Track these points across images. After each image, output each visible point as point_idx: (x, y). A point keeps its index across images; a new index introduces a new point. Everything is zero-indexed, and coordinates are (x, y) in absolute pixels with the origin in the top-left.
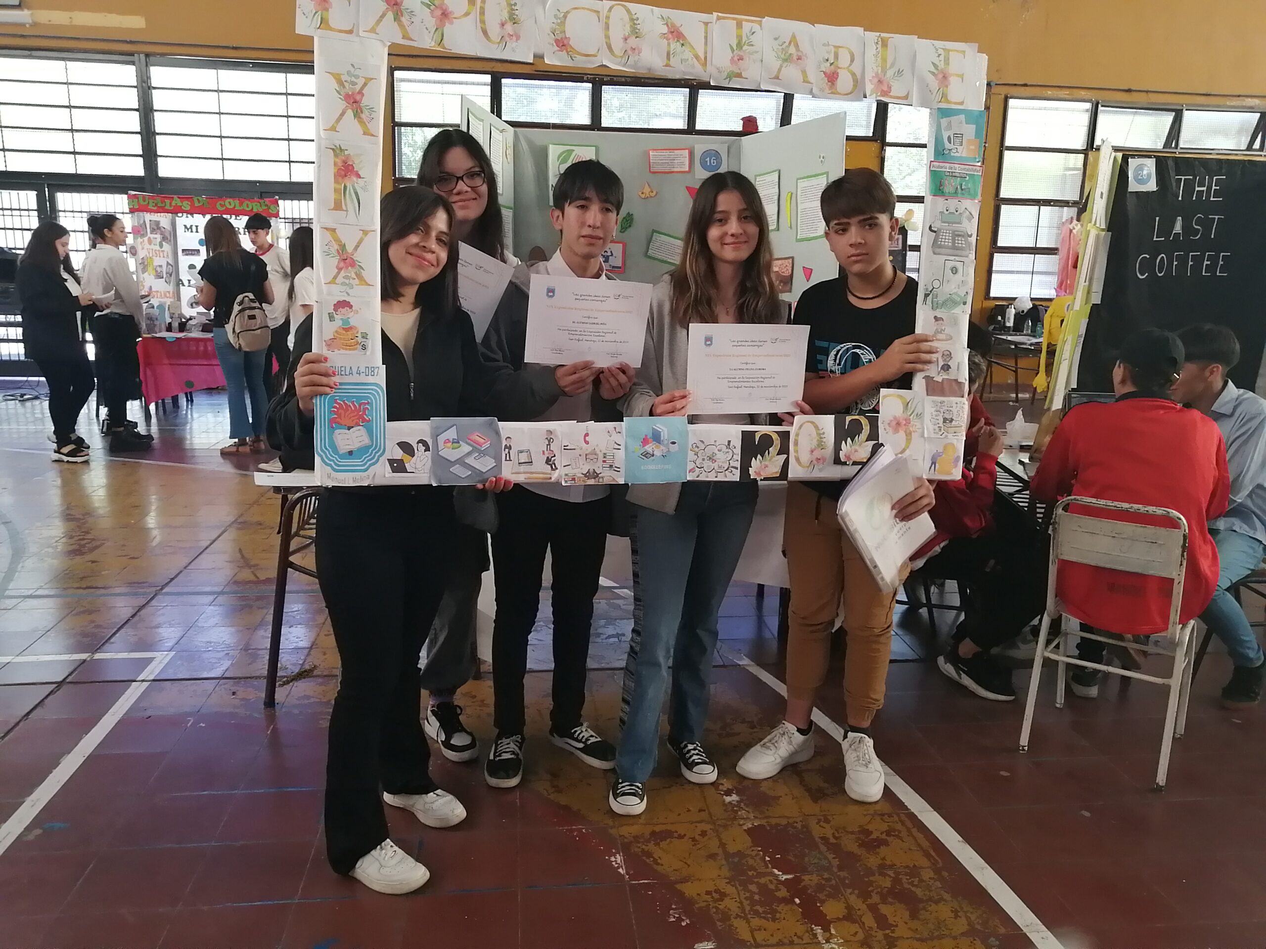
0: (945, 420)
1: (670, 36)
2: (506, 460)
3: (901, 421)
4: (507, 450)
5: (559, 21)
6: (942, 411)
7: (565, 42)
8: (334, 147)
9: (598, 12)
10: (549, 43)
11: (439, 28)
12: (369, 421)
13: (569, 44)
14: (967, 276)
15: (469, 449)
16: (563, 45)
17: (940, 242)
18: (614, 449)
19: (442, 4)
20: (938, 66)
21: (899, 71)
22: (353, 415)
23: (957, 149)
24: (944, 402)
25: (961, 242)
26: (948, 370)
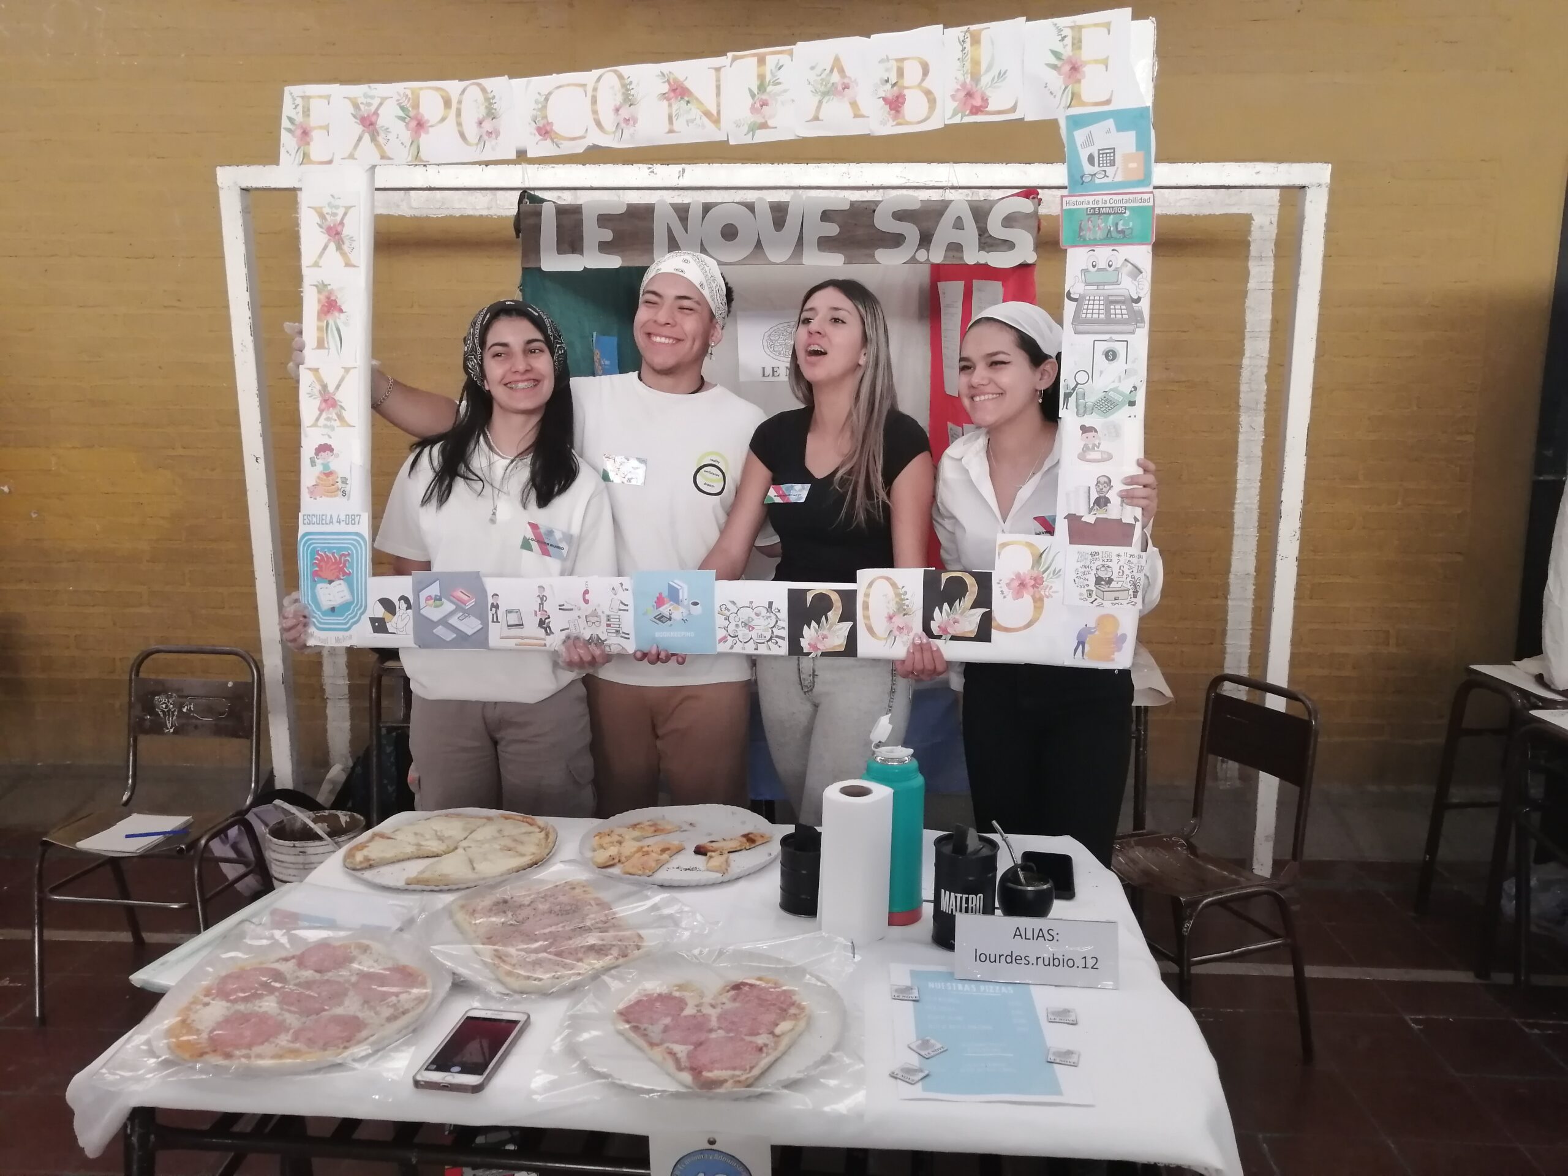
0: (1098, 581)
1: (672, 95)
2: (493, 621)
3: (1027, 581)
4: (494, 609)
5: (540, 106)
6: (1093, 566)
7: (548, 128)
8: (316, 283)
9: (584, 86)
10: (531, 134)
11: (415, 141)
12: (349, 574)
13: (552, 129)
14: (1134, 362)
15: (452, 607)
16: (547, 132)
17: (1084, 316)
18: (620, 610)
19: (418, 113)
20: (1062, 54)
21: (1000, 74)
22: (334, 567)
23: (1105, 171)
24: (1097, 553)
25: (1120, 312)
26: (1106, 505)
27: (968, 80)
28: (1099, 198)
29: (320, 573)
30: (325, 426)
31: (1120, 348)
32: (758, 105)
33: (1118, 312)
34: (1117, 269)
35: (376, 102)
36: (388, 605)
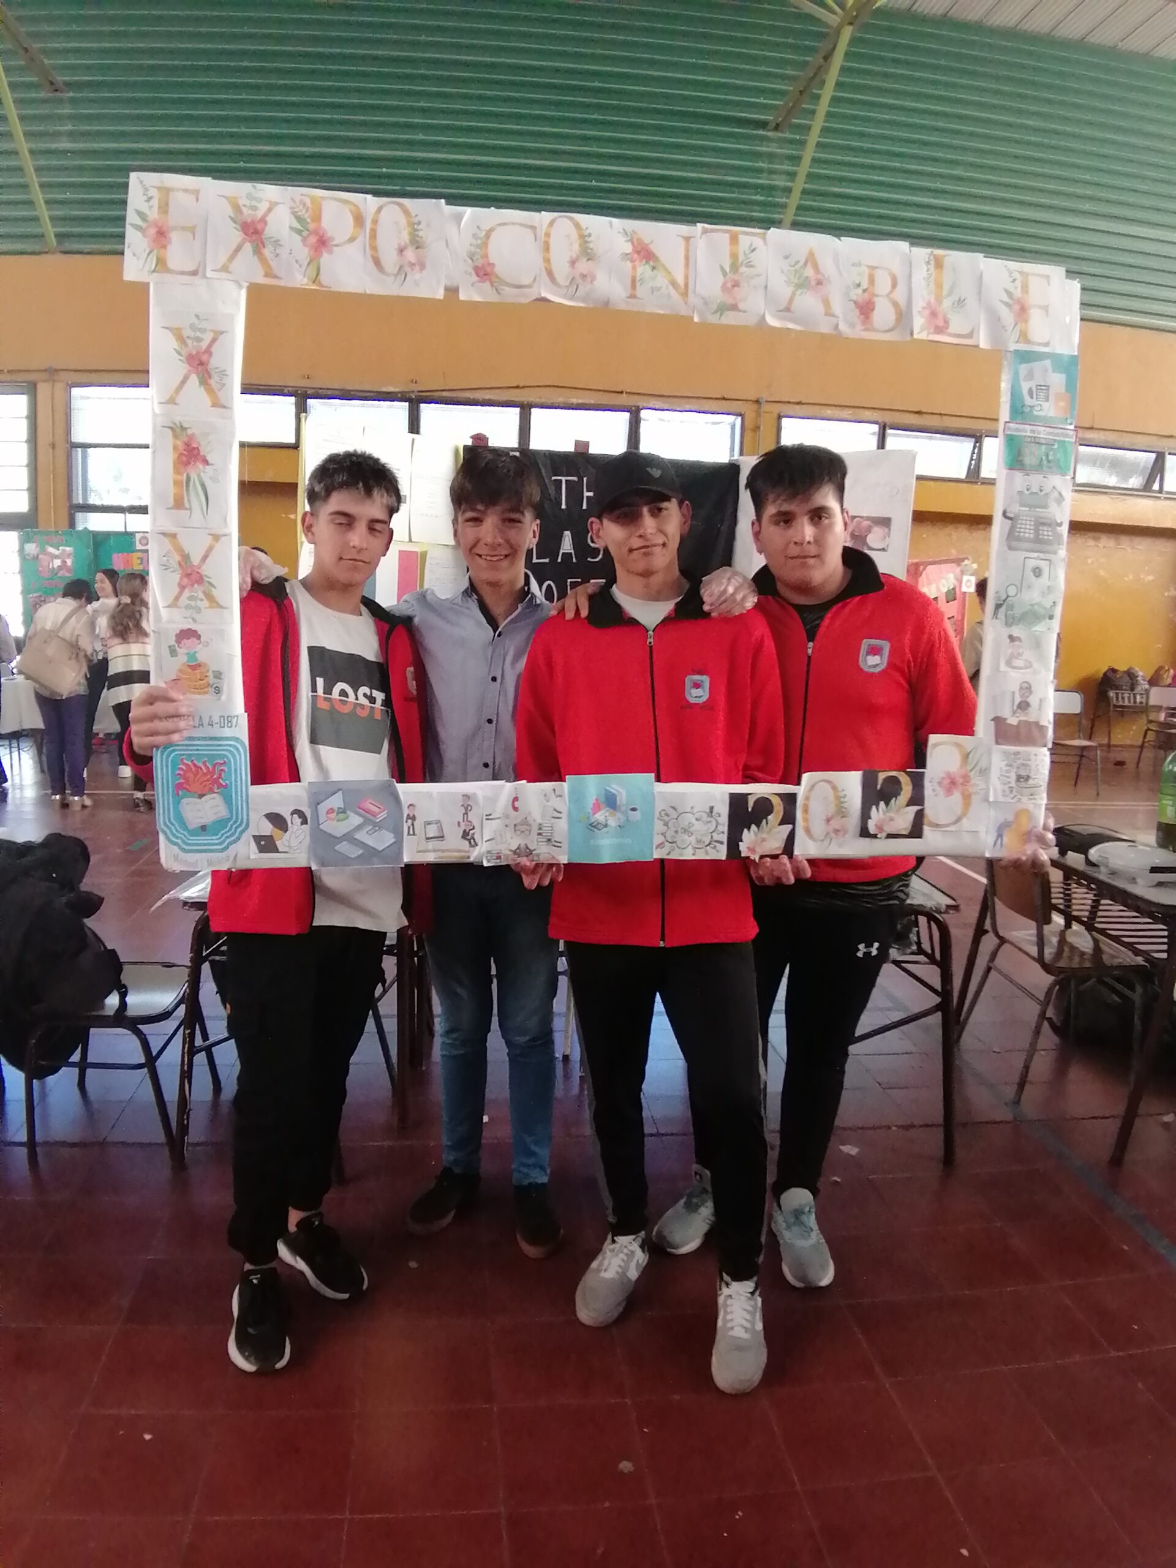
0: (1019, 778)
1: (636, 256)
3: (957, 779)
4: (410, 821)
5: (479, 242)
6: (1015, 765)
7: (488, 269)
8: (171, 425)
9: (533, 228)
10: (466, 272)
11: (315, 260)
12: (225, 787)
13: (493, 272)
14: (1055, 580)
15: (359, 820)
16: (486, 274)
17: (1017, 534)
18: (553, 817)
19: (319, 228)
20: (1013, 295)
21: (959, 300)
22: (205, 778)
23: (1041, 405)
24: (1018, 753)
27: (933, 300)
28: (1035, 428)
29: (186, 786)
31: (1043, 564)
32: (729, 285)
33: (1046, 533)
34: (1046, 494)
35: (263, 207)
36: (277, 820)
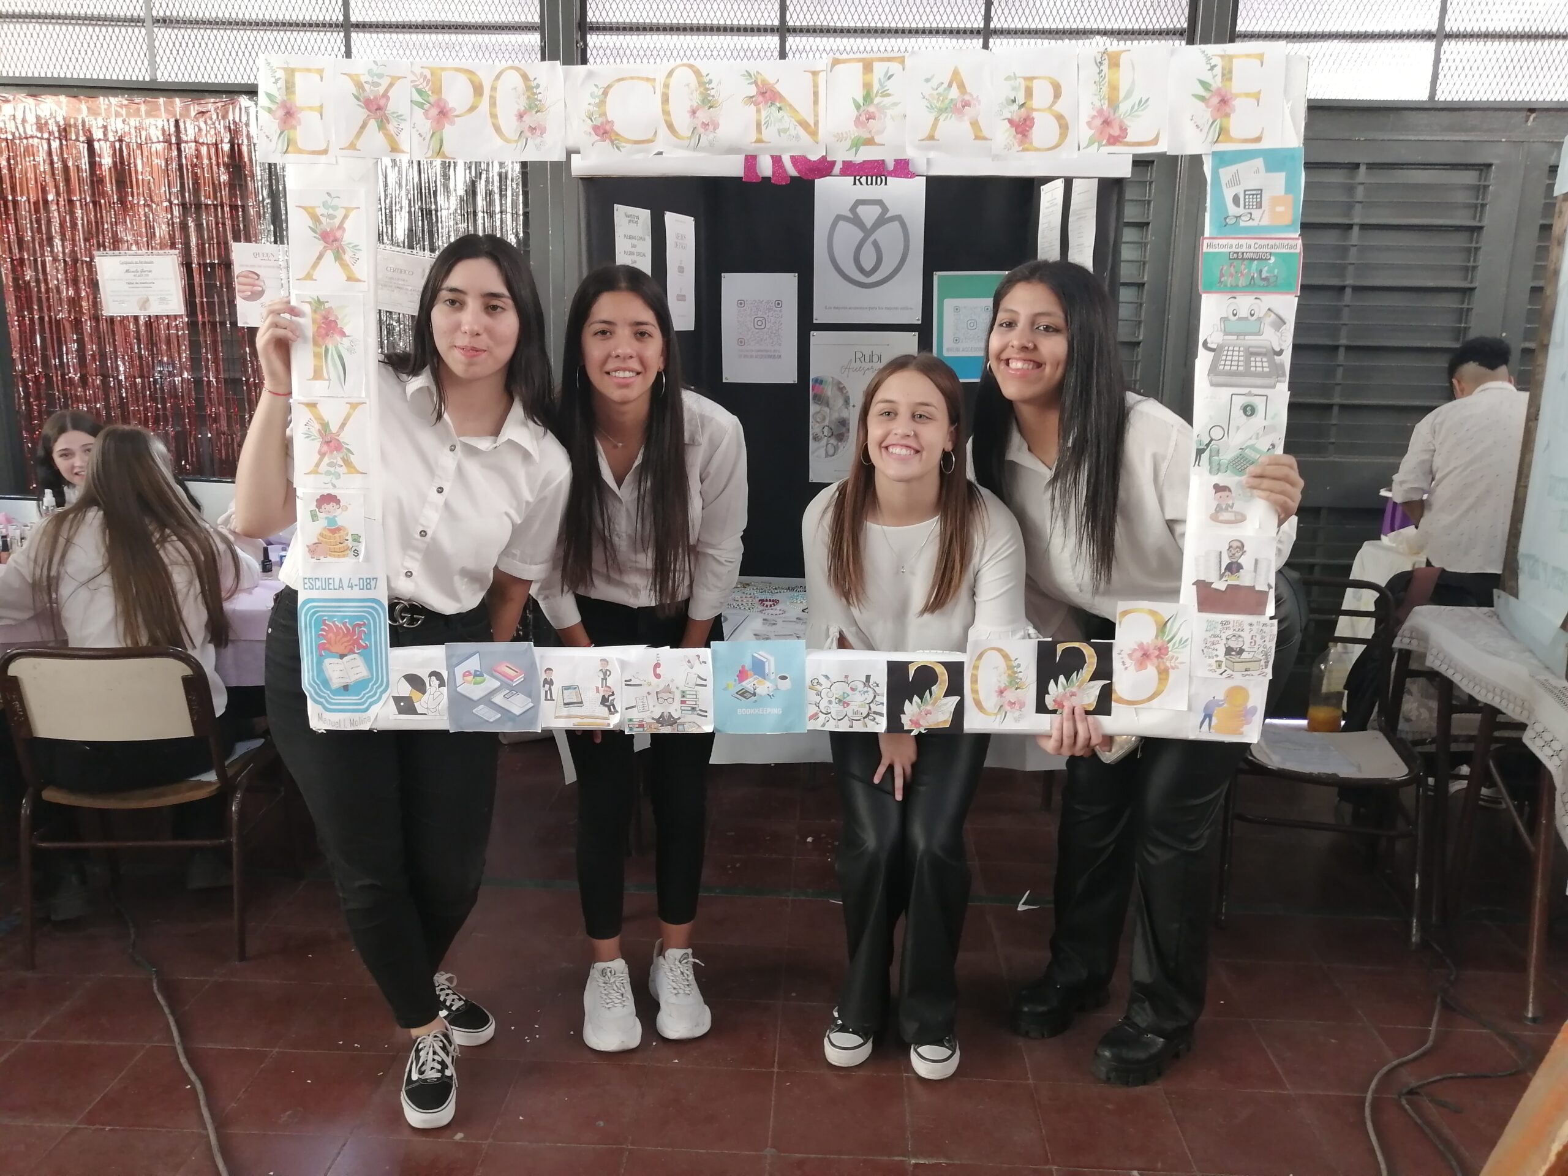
0: (1229, 651)
1: (760, 99)
2: (546, 699)
3: (1151, 651)
4: (547, 686)
6: (1224, 637)
7: (608, 128)
8: (310, 300)
9: (652, 80)
11: (436, 131)
12: (366, 647)
13: (612, 130)
14: (1273, 418)
15: (497, 684)
16: (605, 132)
17: (1221, 367)
18: (697, 685)
19: (440, 100)
20: (1210, 85)
21: (1140, 101)
22: (346, 639)
23: (1251, 214)
24: (1227, 622)
25: (1260, 364)
26: (1238, 571)
27: (1105, 107)
28: (1242, 242)
29: (327, 646)
30: (328, 473)
31: (1260, 403)
32: (863, 118)
33: (1259, 364)
34: (1259, 319)
35: (385, 83)
36: (415, 681)
